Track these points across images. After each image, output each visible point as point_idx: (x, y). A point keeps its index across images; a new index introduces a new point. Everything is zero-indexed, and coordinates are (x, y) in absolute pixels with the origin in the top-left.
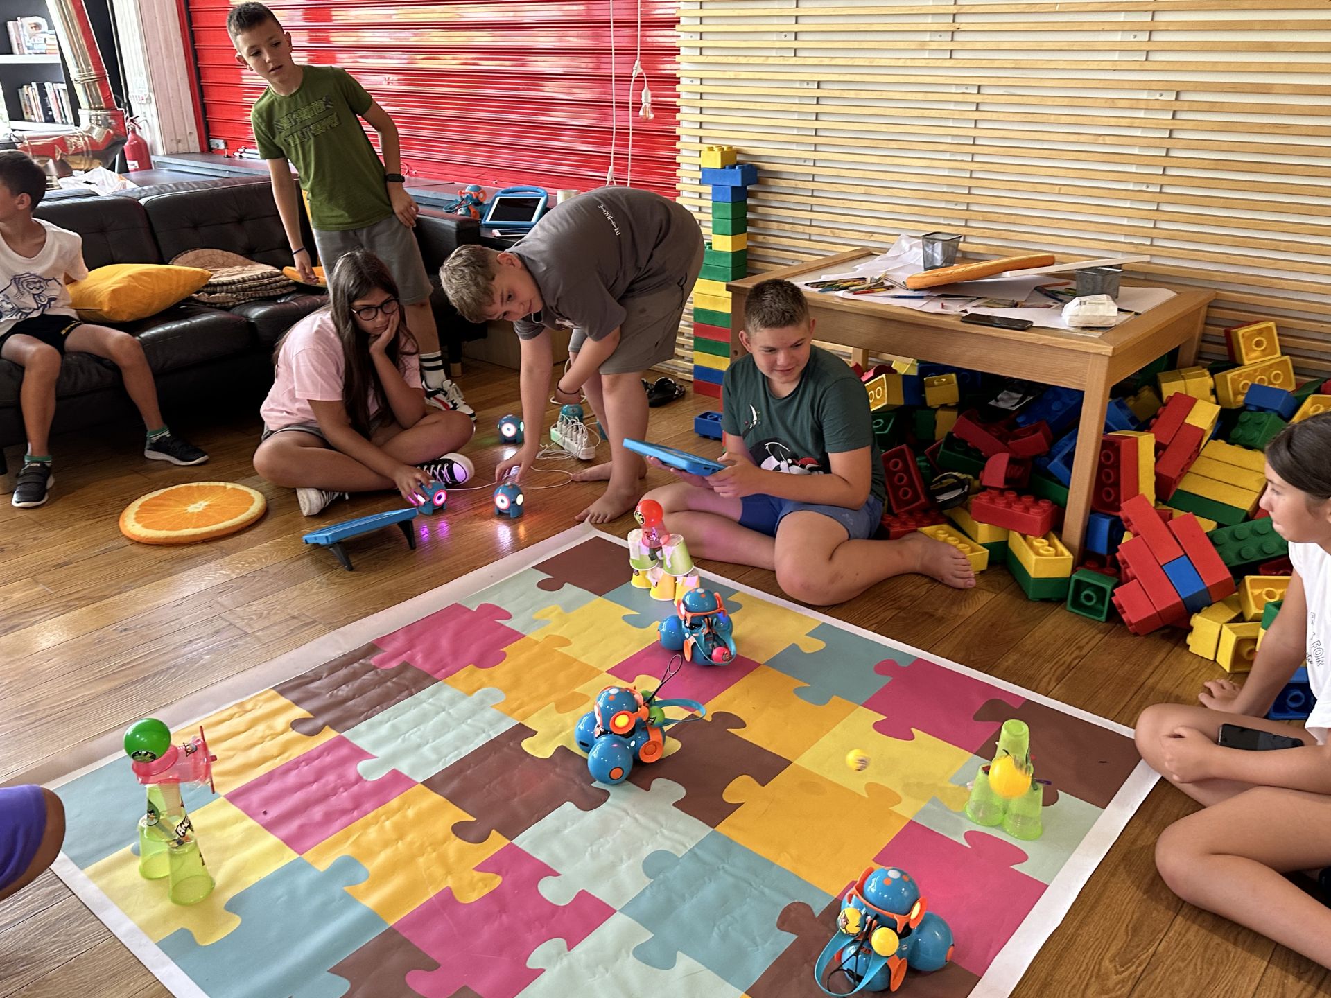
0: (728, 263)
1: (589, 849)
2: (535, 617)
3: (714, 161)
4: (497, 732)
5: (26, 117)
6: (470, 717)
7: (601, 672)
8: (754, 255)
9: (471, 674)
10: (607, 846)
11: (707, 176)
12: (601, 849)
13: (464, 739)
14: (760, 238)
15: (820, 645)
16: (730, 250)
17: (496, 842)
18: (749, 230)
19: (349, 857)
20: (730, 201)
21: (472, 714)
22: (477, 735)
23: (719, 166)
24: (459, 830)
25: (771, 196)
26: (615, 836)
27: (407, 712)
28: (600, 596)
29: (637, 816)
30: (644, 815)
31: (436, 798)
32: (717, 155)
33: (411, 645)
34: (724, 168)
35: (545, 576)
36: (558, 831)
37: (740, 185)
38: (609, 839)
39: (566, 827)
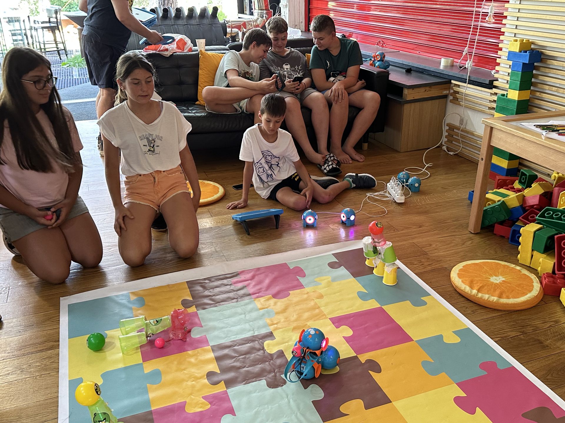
0: (514, 107)
1: (257, 408)
2: (316, 280)
3: (516, 48)
4: (259, 332)
5: (245, 13)
6: (252, 321)
7: (327, 318)
8: (532, 103)
9: (268, 299)
10: (266, 410)
11: (511, 55)
12: (262, 410)
13: (243, 331)
14: (538, 94)
15: (457, 340)
16: (517, 99)
17: (221, 388)
18: (532, 88)
19: (159, 370)
20: (521, 71)
21: (255, 319)
22: (249, 331)
23: (518, 51)
24: (210, 375)
25: (547, 70)
26: (273, 407)
27: (229, 309)
28: (354, 277)
29: (291, 400)
30: (295, 401)
31: (211, 355)
32: (518, 43)
33: (253, 278)
34: (521, 52)
35: (335, 260)
36: (250, 393)
37: (527, 62)
38: (270, 407)
39: (255, 392)
